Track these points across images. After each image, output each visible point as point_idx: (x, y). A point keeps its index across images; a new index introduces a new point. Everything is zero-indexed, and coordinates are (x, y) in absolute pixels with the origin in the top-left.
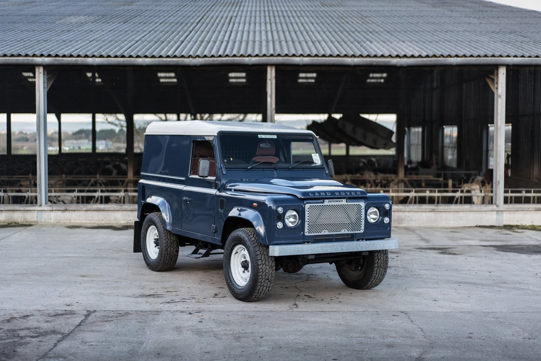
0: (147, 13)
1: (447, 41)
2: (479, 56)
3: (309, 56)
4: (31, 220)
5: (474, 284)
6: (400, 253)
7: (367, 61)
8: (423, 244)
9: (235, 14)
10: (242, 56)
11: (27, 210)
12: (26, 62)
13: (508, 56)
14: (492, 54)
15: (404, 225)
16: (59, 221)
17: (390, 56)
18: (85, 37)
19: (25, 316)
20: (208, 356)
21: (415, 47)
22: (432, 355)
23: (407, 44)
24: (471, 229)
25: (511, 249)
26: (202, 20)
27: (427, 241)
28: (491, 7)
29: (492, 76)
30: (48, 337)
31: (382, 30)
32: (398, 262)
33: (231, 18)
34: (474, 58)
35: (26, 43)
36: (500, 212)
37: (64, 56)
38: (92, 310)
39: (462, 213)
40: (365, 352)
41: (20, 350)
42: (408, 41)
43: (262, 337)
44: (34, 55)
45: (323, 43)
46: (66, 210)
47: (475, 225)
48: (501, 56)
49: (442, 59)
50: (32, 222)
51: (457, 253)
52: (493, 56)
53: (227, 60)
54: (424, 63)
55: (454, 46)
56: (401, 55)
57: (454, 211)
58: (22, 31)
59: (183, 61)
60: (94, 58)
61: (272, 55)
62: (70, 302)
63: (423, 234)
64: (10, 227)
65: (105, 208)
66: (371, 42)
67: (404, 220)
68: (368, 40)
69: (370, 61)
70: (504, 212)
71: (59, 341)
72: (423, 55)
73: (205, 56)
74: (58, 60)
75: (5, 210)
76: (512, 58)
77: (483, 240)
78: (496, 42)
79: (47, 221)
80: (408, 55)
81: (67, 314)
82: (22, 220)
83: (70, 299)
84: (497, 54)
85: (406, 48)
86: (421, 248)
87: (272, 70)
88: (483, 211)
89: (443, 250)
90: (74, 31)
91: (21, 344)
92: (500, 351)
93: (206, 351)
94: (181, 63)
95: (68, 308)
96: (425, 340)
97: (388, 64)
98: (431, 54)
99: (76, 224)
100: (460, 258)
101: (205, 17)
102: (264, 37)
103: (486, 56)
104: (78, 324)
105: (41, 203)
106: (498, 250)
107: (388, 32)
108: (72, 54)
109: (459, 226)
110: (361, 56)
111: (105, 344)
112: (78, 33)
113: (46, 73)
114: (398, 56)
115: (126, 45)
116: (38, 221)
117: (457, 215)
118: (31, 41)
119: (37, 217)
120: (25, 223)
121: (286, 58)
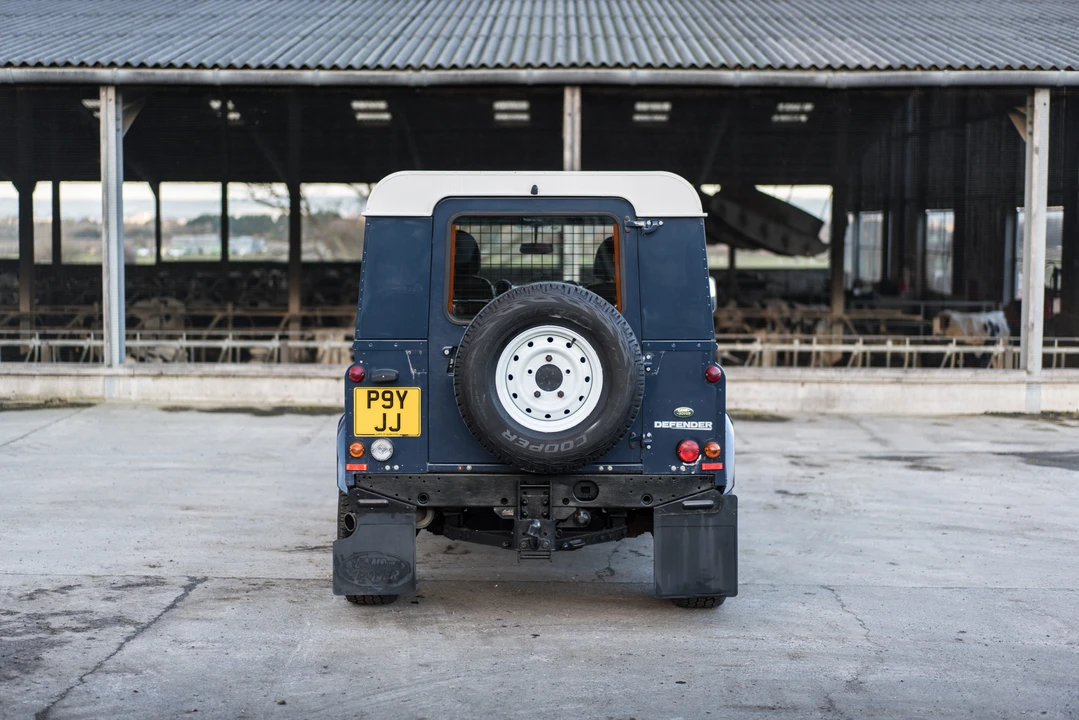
1: (931, 36)
2: (995, 68)
3: (649, 66)
4: (90, 395)
5: (975, 531)
6: (828, 466)
7: (767, 77)
8: (875, 449)
11: (85, 375)
12: (81, 78)
13: (1054, 68)
14: (1021, 63)
15: (840, 409)
16: (146, 397)
17: (814, 67)
18: (200, 29)
19: (64, 588)
20: (424, 672)
21: (866, 49)
22: (879, 675)
23: (850, 43)
24: (975, 420)
25: (1054, 460)
27: (883, 442)
29: (1022, 110)
30: (106, 631)
31: (801, 15)
32: (823, 484)
34: (985, 73)
35: (83, 41)
36: (1034, 385)
37: (157, 66)
38: (199, 576)
39: (955, 386)
40: (742, 668)
41: (48, 655)
42: (853, 37)
43: (535, 636)
44: (97, 65)
45: (680, 41)
46: (160, 375)
47: (983, 411)
48: (1040, 68)
49: (919, 73)
50: (93, 398)
51: (943, 467)
52: (1024, 68)
53: (484, 75)
54: (882, 82)
55: (945, 47)
56: (836, 66)
57: (941, 383)
58: (76, 16)
59: (394, 76)
60: (216, 70)
61: (574, 65)
62: (157, 559)
63: (875, 428)
64: (49, 407)
65: (237, 371)
66: (776, 38)
67: (839, 400)
68: (770, 34)
69: (773, 77)
70: (1042, 385)
72: (881, 66)
73: (439, 67)
74: (144, 75)
75: (41, 375)
76: (1062, 71)
77: (997, 442)
78: (1031, 40)
79: (123, 397)
80: (850, 66)
81: (148, 585)
82: (74, 395)
83: (157, 553)
84: (1032, 63)
85: (847, 50)
86: (871, 458)
87: (573, 95)
88: (1000, 383)
89: (916, 462)
90: (179, 16)
91: (52, 645)
92: (1019, 669)
93: (422, 662)
94: (389, 81)
95: (152, 573)
96: (866, 644)
97: (810, 83)
98: (898, 62)
99: (180, 404)
100: (948, 479)
102: (561, 29)
103: (1009, 68)
104: (168, 604)
105: (111, 361)
106: (1027, 462)
107: (813, 19)
108: (173, 61)
109: (950, 412)
110: (755, 67)
111: (220, 645)
112: (187, 21)
113: (120, 100)
115: (281, 44)
116: (106, 396)
117: (946, 390)
118: (93, 36)
119: (104, 389)
120: (80, 401)
121: (602, 71)
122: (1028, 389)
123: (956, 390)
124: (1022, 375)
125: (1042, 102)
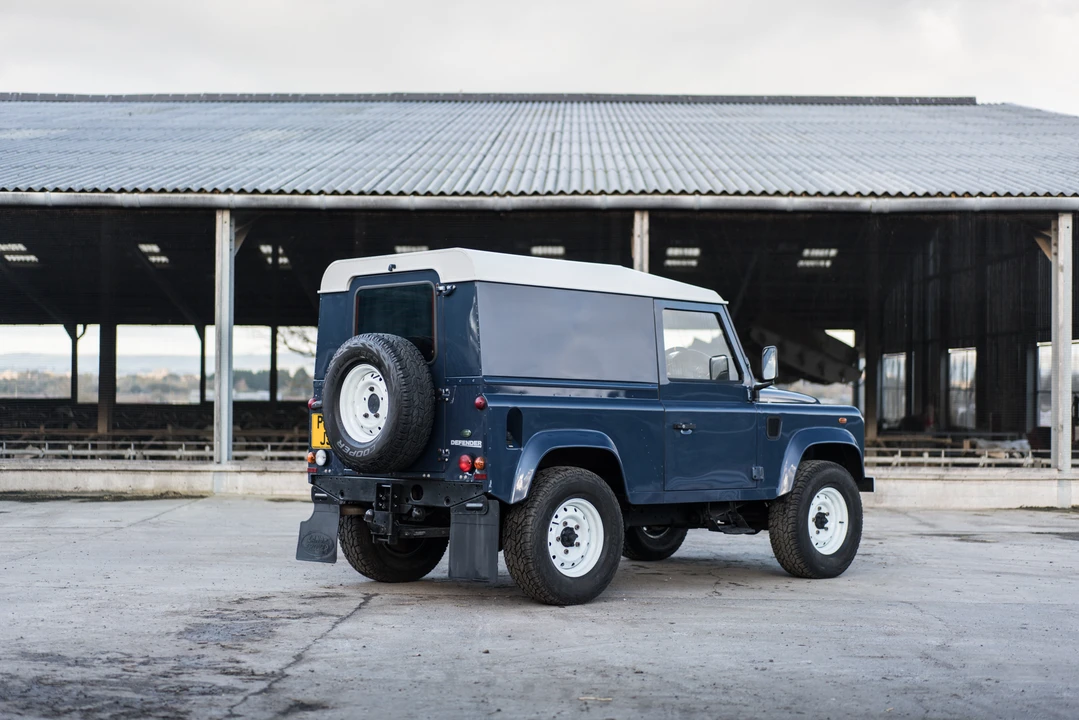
0: (395, 126)
1: (962, 171)
2: (1022, 195)
3: (710, 193)
4: (201, 489)
5: (1024, 575)
7: (817, 203)
8: (925, 529)
9: (558, 128)
10: (589, 193)
11: (195, 471)
12: (200, 202)
13: (1075, 195)
14: (1046, 191)
15: (887, 504)
16: (251, 491)
17: (859, 194)
18: (296, 163)
19: (262, 598)
21: (904, 180)
22: (962, 643)
23: (888, 176)
24: (1012, 512)
26: (501, 138)
27: (932, 526)
28: (1038, 117)
29: (1046, 233)
30: (316, 619)
31: (839, 154)
32: (885, 549)
33: (553, 135)
34: (1013, 198)
35: (194, 172)
36: (1065, 482)
37: (268, 192)
38: (371, 593)
39: (993, 482)
42: (890, 171)
44: (215, 191)
45: (732, 173)
46: (264, 472)
47: (1019, 506)
48: (1062, 195)
49: (954, 199)
50: (204, 491)
51: (988, 540)
52: (1048, 194)
53: (563, 200)
54: (921, 207)
55: (976, 179)
56: (879, 193)
57: (979, 480)
58: (177, 154)
59: (481, 201)
60: (322, 196)
61: (643, 192)
62: (328, 585)
63: (922, 517)
64: (166, 498)
66: (821, 172)
67: (886, 496)
68: (814, 169)
69: (824, 203)
70: (1073, 482)
71: (337, 623)
72: (920, 193)
73: (522, 193)
74: (257, 200)
75: (155, 471)
77: (1034, 526)
78: (1052, 173)
79: (231, 491)
80: (892, 193)
81: (332, 597)
82: (186, 489)
83: (326, 581)
84: (1055, 191)
85: (886, 180)
86: (922, 535)
87: (642, 219)
88: (1034, 480)
89: (963, 537)
90: (271, 154)
93: (587, 634)
94: (478, 205)
95: (329, 591)
96: (947, 629)
97: (856, 208)
98: (933, 191)
99: (283, 497)
100: (995, 547)
101: (504, 133)
102: (622, 164)
103: (1035, 194)
104: (356, 607)
105: (220, 458)
106: (1064, 538)
107: (851, 157)
108: (282, 188)
109: (989, 507)
110: (806, 194)
112: (280, 157)
113: (233, 224)
114: (873, 194)
115: (374, 176)
116: (215, 490)
117: (985, 486)
118: (201, 169)
119: (213, 484)
120: (191, 494)
121: (669, 197)
122: (1059, 485)
123: (993, 486)
124: (1053, 472)
125: (1065, 224)
